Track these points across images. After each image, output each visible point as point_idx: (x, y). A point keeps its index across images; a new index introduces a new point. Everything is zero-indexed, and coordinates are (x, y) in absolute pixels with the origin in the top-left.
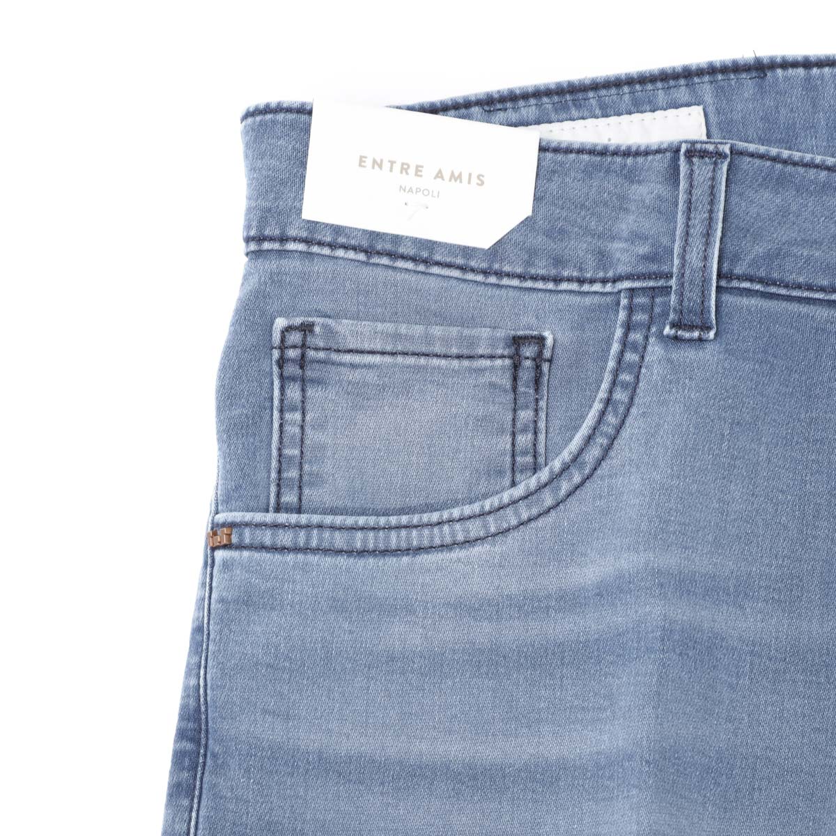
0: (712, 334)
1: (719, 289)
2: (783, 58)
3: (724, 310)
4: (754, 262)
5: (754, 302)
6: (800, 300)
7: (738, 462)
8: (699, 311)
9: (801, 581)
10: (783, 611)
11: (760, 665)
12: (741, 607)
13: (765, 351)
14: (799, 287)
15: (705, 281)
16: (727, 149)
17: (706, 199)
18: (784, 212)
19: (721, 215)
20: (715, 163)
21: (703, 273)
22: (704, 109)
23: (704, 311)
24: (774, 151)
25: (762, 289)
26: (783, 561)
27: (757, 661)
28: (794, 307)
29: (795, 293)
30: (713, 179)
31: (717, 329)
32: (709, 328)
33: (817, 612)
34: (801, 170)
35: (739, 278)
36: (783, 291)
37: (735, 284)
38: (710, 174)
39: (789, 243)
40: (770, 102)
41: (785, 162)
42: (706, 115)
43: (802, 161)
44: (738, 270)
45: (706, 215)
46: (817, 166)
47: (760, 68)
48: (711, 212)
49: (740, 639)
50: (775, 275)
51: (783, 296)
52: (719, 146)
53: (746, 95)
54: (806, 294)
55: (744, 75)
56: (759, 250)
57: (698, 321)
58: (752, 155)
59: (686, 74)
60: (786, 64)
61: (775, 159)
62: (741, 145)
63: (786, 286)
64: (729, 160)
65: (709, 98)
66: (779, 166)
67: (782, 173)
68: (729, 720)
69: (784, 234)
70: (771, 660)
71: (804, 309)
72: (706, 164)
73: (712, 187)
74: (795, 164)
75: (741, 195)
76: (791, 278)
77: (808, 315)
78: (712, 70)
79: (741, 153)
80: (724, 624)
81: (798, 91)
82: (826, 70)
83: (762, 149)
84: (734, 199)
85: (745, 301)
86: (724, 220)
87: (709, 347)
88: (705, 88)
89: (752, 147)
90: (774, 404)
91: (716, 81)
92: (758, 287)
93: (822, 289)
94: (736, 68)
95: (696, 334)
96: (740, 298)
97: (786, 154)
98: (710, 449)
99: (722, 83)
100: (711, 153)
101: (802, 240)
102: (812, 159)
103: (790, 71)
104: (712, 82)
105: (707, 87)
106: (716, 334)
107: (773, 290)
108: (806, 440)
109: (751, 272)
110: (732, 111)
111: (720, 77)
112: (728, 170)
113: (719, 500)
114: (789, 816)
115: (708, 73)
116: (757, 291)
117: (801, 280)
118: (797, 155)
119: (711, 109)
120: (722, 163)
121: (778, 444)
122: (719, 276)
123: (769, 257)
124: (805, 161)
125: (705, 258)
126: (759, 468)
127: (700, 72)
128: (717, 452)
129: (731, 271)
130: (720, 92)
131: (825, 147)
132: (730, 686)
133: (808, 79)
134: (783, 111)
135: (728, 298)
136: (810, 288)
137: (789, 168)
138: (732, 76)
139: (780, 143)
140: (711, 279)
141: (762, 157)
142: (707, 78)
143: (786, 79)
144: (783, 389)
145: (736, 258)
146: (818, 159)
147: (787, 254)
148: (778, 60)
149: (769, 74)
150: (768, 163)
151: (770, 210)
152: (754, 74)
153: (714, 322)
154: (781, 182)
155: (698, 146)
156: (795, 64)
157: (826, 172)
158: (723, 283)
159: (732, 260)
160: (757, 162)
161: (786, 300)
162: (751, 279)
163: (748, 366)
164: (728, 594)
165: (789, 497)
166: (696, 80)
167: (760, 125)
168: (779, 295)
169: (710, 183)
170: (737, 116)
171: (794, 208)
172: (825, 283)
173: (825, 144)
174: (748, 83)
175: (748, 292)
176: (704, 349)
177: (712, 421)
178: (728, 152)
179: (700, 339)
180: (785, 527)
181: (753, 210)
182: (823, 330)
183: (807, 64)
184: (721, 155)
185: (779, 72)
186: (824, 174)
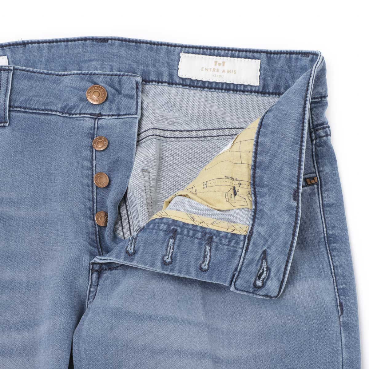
0: (7, 124)
1: (9, 111)
2: (31, 41)
3: (12, 117)
4: (21, 102)
5: (21, 114)
6: (36, 113)
7: (17, 163)
8: (3, 117)
9: (38, 198)
10: (32, 208)
11: (25, 224)
12: (19, 207)
13: (25, 129)
14: (36, 109)
15: (5, 108)
16: (12, 68)
17: (5, 83)
18: (31, 87)
19: (10, 88)
20: (8, 72)
21: (4, 105)
22: (7, 57)
23: (5, 117)
24: (28, 69)
25: (24, 110)
26: (32, 193)
27: (24, 223)
28: (34, 115)
29: (34, 111)
30: (8, 77)
31: (9, 123)
32: (7, 123)
33: (42, 208)
34: (36, 74)
35: (17, 107)
36: (30, 111)
37: (15, 109)
38: (7, 76)
39: (32, 96)
40: (27, 54)
41: (31, 72)
42: (8, 59)
43: (37, 72)
44: (16, 105)
45: (6, 88)
46: (42, 73)
47: (24, 44)
48: (7, 87)
49: (19, 217)
50: (28, 106)
51: (30, 112)
52: (9, 67)
53: (20, 52)
54: (37, 112)
55: (19, 46)
56: (23, 98)
57: (3, 121)
58: (20, 70)
59: (2, 46)
60: (32, 42)
61: (28, 71)
62: (17, 67)
63: (32, 109)
64: (13, 71)
65: (9, 54)
66: (29, 73)
67: (30, 75)
68: (15, 241)
69: (30, 94)
70: (28, 223)
71: (37, 116)
72: (5, 73)
73: (8, 80)
74: (35, 72)
75: (17, 82)
76: (33, 107)
77: (38, 118)
78: (9, 45)
79: (17, 69)
80: (13, 213)
81: (36, 51)
82: (45, 44)
83: (24, 68)
84: (15, 83)
85: (18, 114)
86: (11, 89)
87: (7, 128)
88: (8, 51)
89: (20, 68)
90: (28, 145)
91: (11, 48)
92: (22, 110)
93: (43, 110)
94: (16, 44)
95: (2, 124)
96: (17, 113)
97: (31, 69)
98: (7, 160)
99: (13, 49)
100: (7, 69)
101: (37, 95)
102: (40, 71)
103: (33, 44)
104: (10, 49)
105: (8, 50)
106: (9, 124)
107: (27, 110)
108: (39, 156)
109: (20, 105)
110: (16, 57)
111: (12, 47)
112: (13, 75)
113: (11, 175)
114: (33, 269)
115: (8, 46)
116: (22, 111)
117: (36, 107)
118: (35, 70)
119: (9, 57)
120: (11, 72)
121: (30, 158)
122: (10, 106)
123: (26, 101)
124: (38, 71)
125: (5, 101)
126: (24, 165)
127: (6, 45)
128: (10, 160)
129: (14, 105)
130: (12, 52)
131: (45, 67)
132: (15, 231)
133: (39, 47)
134: (32, 57)
135: (12, 113)
136: (39, 110)
137: (33, 74)
138: (16, 47)
139: (31, 66)
140: (7, 108)
141: (24, 70)
142: (8, 47)
143: (32, 47)
144: (32, 141)
145: (15, 101)
146: (42, 71)
147: (31, 100)
148: (30, 41)
149: (27, 46)
150: (26, 72)
151: (27, 87)
152: (22, 46)
153: (8, 120)
154: (30, 78)
155: (3, 67)
156: (35, 43)
157: (44, 75)
158: (11, 109)
159: (14, 102)
160: (22, 72)
161: (32, 114)
162: (20, 107)
163: (19, 134)
164: (15, 204)
165: (34, 174)
166: (5, 48)
167: (24, 61)
168: (29, 112)
169: (7, 78)
170: (17, 59)
171: (34, 86)
172: (43, 108)
173: (44, 66)
174: (21, 48)
175: (19, 111)
176: (5, 129)
177: (8, 151)
178: (12, 69)
179: (4, 126)
180: (33, 183)
181: (21, 87)
182: (43, 122)
183: (39, 42)
184: (10, 70)
185: (30, 45)
186: (43, 75)
